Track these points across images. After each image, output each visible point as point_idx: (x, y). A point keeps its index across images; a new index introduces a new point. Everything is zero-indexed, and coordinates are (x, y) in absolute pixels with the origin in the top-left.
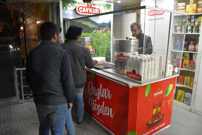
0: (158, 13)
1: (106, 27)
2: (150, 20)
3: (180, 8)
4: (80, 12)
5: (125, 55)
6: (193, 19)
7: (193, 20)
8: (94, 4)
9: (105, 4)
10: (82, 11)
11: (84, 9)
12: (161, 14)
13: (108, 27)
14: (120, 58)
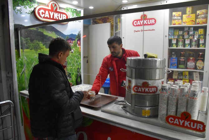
0: (147, 23)
1: (75, 40)
2: (137, 31)
3: (176, 17)
4: (41, 17)
5: (151, 85)
6: (191, 31)
7: (191, 33)
8: (60, 8)
9: (74, 9)
10: (44, 15)
11: (47, 12)
12: (151, 24)
13: (78, 40)
14: (143, 90)
